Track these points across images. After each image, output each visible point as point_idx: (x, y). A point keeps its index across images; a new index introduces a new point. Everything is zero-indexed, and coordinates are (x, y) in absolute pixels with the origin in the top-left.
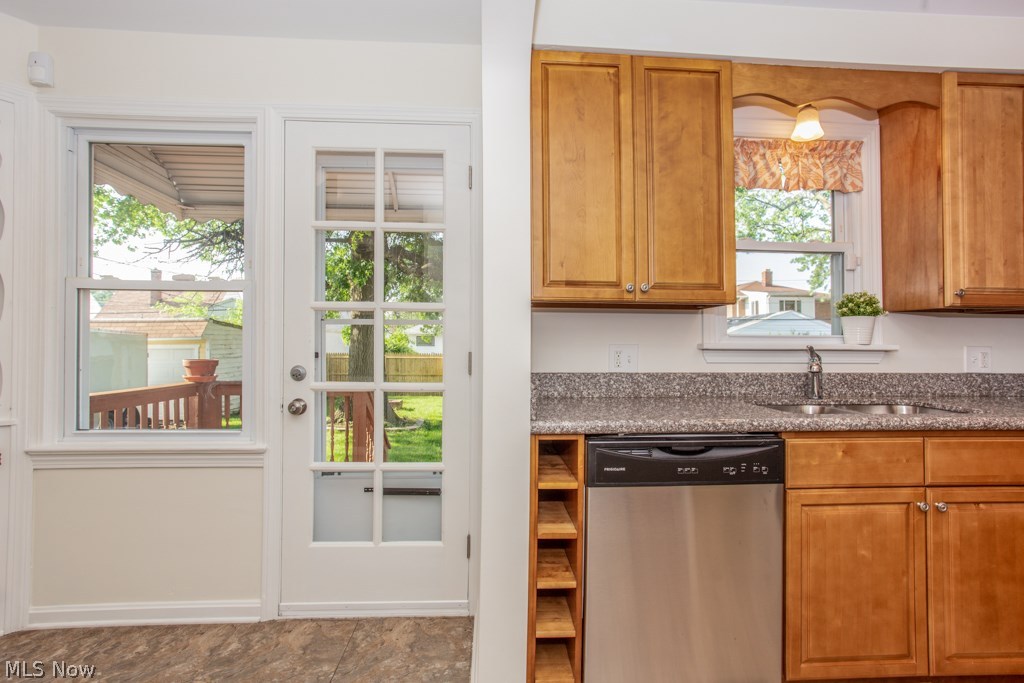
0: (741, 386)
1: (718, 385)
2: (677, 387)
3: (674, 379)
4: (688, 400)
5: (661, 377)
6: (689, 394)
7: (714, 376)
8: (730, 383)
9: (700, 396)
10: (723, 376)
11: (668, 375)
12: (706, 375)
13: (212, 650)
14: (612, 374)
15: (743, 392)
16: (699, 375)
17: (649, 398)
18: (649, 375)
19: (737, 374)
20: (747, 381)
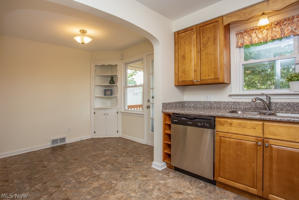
0: (244, 106)
1: (236, 105)
2: (223, 105)
3: (222, 103)
4: (226, 109)
5: (218, 102)
6: (226, 107)
7: (234, 103)
8: (240, 105)
9: (230, 108)
10: (238, 102)
11: (220, 102)
12: (232, 102)
13: (135, 145)
14: (205, 101)
15: (245, 107)
16: (229, 102)
17: (214, 108)
18: (215, 102)
19: (242, 102)
20: (246, 104)
